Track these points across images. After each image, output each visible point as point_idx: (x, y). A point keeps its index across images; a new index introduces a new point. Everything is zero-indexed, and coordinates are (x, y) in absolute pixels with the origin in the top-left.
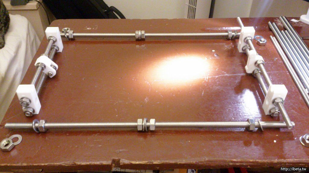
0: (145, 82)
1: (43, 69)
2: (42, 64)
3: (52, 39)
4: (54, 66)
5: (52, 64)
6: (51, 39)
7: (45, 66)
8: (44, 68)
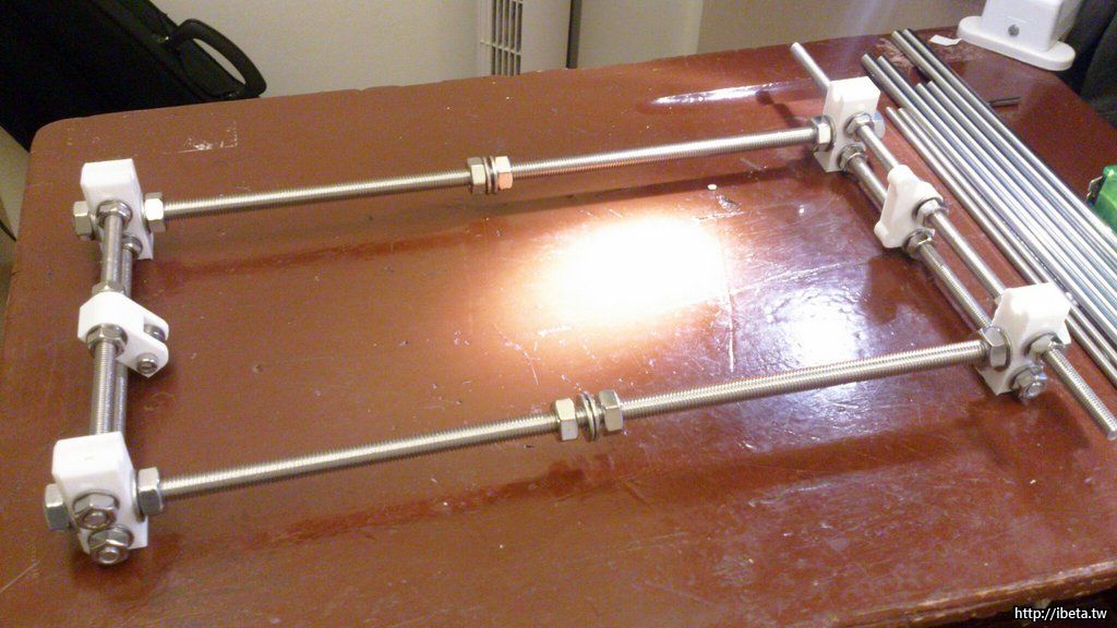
0: (507, 344)
1: (118, 349)
2: (111, 327)
3: (117, 214)
4: (155, 329)
5: (145, 319)
6: (109, 214)
7: (124, 336)
8: (123, 343)
